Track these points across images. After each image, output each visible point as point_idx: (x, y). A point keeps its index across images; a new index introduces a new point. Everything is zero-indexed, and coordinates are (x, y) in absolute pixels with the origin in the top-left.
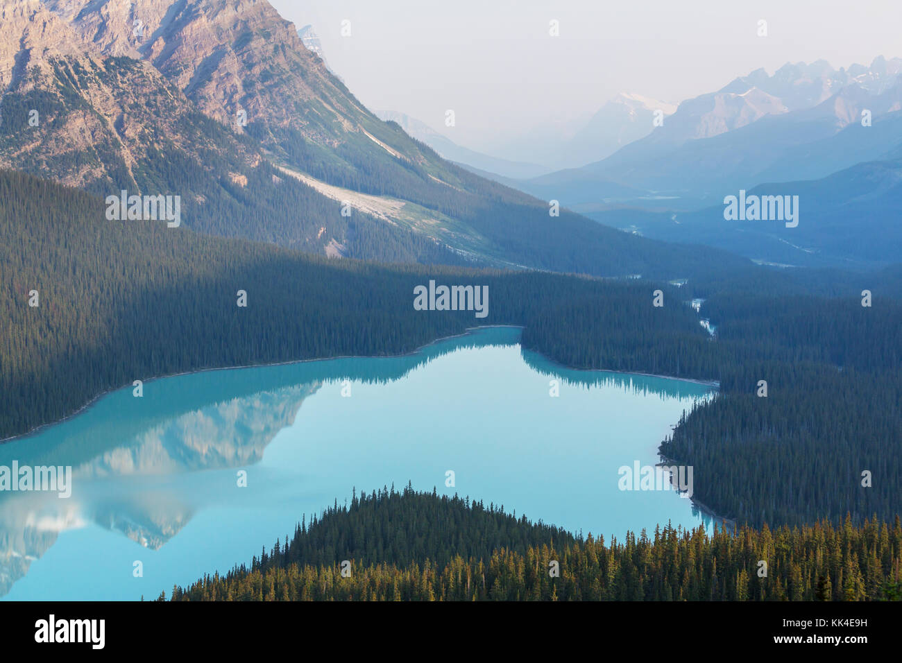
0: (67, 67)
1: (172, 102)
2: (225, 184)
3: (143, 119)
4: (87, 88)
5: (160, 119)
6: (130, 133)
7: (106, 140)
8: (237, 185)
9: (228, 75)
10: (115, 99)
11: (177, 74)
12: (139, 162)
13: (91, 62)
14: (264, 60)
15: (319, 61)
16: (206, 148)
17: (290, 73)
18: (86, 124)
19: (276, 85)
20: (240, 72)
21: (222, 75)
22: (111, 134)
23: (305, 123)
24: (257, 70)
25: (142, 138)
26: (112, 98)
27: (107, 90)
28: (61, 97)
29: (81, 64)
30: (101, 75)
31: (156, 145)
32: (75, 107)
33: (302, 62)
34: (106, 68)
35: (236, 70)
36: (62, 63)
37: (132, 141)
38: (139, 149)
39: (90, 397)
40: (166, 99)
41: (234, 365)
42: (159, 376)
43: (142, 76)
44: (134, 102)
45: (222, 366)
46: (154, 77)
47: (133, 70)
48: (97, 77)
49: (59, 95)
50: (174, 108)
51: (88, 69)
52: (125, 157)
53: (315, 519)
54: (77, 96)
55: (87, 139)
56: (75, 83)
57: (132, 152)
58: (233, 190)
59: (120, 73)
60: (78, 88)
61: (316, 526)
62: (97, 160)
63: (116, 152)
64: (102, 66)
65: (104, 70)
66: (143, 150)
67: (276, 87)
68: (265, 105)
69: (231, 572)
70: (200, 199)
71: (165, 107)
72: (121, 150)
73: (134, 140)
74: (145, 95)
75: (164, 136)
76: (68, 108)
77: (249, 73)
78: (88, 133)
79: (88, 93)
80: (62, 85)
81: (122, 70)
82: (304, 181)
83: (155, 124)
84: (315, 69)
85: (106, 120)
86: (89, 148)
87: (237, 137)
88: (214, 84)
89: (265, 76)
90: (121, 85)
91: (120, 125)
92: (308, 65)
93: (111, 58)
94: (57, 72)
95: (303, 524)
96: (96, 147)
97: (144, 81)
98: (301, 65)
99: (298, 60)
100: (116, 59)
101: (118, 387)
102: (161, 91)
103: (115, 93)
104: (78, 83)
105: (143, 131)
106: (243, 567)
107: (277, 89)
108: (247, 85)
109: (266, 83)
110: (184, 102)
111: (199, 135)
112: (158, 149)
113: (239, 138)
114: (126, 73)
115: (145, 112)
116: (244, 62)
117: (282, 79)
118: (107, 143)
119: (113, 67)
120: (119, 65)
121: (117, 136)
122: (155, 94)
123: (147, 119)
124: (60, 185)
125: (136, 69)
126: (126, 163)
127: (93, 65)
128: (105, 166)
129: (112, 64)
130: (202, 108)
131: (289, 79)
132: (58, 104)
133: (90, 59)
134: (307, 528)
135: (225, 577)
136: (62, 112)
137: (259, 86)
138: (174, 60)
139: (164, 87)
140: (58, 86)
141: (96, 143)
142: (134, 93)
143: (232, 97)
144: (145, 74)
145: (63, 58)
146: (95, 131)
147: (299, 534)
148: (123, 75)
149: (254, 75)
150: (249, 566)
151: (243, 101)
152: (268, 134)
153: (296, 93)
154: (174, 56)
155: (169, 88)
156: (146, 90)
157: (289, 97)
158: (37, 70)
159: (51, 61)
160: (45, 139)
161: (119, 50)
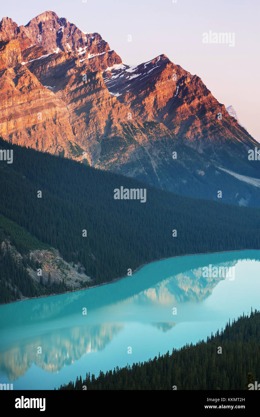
0: (128, 126)
1: (172, 140)
2: (195, 175)
3: (160, 148)
4: (136, 135)
5: (167, 148)
6: (155, 154)
7: (144, 157)
8: (200, 175)
9: (196, 128)
10: (148, 140)
11: (175, 128)
12: (158, 166)
13: (138, 124)
14: (212, 121)
15: (235, 121)
16: (187, 160)
17: (223, 126)
18: (136, 150)
19: (217, 132)
20: (201, 127)
21: (193, 128)
22: (146, 154)
23: (230, 148)
24: (208, 125)
25: (160, 155)
26: (147, 139)
27: (144, 136)
28: (126, 139)
29: (134, 125)
30: (142, 129)
31: (165, 159)
32: (131, 143)
33: (228, 122)
34: (144, 126)
35: (199, 126)
36: (126, 125)
37: (155, 157)
38: (158, 160)
39: (138, 266)
40: (170, 139)
41: (199, 253)
42: (167, 257)
43: (160, 129)
44: (156, 140)
45: (194, 253)
46: (164, 130)
47: (156, 127)
48: (140, 130)
49: (125, 138)
50: (173, 143)
51: (137, 127)
52: (153, 164)
53: (235, 321)
54: (132, 138)
55: (137, 156)
56: (131, 133)
57: (156, 162)
58: (199, 177)
59: (150, 129)
60: (133, 135)
61: (235, 324)
62: (141, 165)
63: (149, 162)
64: (142, 125)
65: (143, 127)
66: (160, 161)
67: (217, 133)
68: (212, 141)
69: (198, 343)
70: (185, 182)
71: (169, 142)
72: (151, 161)
73: (156, 157)
74: (161, 137)
75: (169, 155)
76: (129, 144)
77: (205, 127)
78: (137, 154)
79: (137, 137)
80: (126, 134)
81: (151, 127)
82: (229, 173)
83: (165, 150)
84: (234, 124)
85: (144, 148)
86: (137, 161)
87: (200, 154)
88: (190, 132)
89: (212, 128)
90: (150, 134)
91: (150, 150)
92: (230, 123)
93: (147, 122)
94: (124, 129)
95: (229, 323)
96: (141, 160)
97: (160, 131)
98: (228, 123)
99: (226, 120)
100: (148, 123)
101: (150, 262)
102: (168, 135)
103: (148, 137)
104: (133, 133)
105: (160, 153)
106: (203, 341)
107: (217, 134)
108: (204, 132)
109: (212, 131)
110: (177, 140)
111: (184, 154)
112: (166, 160)
113: (201, 155)
114: (153, 128)
115: (161, 145)
116: (203, 122)
117: (219, 129)
118: (145, 159)
119: (147, 126)
120: (150, 125)
121: (149, 155)
122: (165, 137)
123: (162, 148)
124: (125, 176)
125: (157, 126)
126: (153, 166)
127: (139, 125)
128: (144, 168)
129: (147, 124)
130: (185, 142)
131: (222, 129)
132: (124, 142)
133: (137, 123)
134: (231, 325)
135: (195, 345)
136: (126, 145)
137: (209, 132)
138: (173, 122)
139: (169, 134)
140: (124, 134)
141: (140, 158)
142: (156, 137)
143: (198, 137)
144: (161, 128)
145: (126, 123)
146: (140, 153)
147: (228, 327)
148: (151, 129)
149: (207, 128)
150: (205, 341)
151: (203, 139)
152: (214, 153)
153: (226, 135)
154: (173, 121)
155: (171, 134)
156: (161, 135)
157: (222, 137)
158: (116, 128)
159: (121, 124)
160: (119, 157)
161: (150, 118)
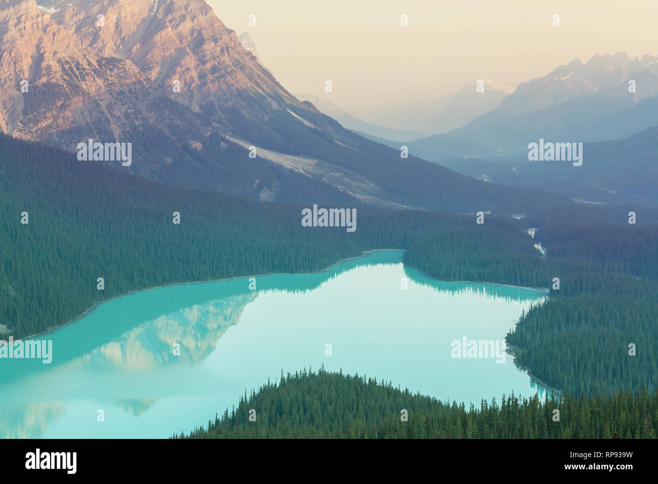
0: (71, 65)
1: (147, 89)
2: (187, 149)
3: (126, 102)
4: (85, 80)
5: (139, 102)
6: (117, 113)
7: (100, 118)
8: (195, 149)
9: (188, 69)
10: (106, 88)
11: (151, 69)
12: (124, 133)
13: (88, 61)
14: (214, 58)
15: (254, 58)
16: (172, 123)
17: (233, 67)
18: (85, 106)
19: (222, 76)
20: (196, 67)
21: (183, 69)
22: (103, 113)
23: (245, 104)
24: (208, 66)
25: (127, 116)
26: (103, 87)
27: (100, 81)
28: (66, 87)
29: (81, 63)
30: (95, 71)
31: (136, 121)
32: (77, 94)
33: (241, 59)
34: (99, 65)
35: (193, 66)
36: (67, 62)
37: (119, 119)
38: (124, 124)
39: (90, 306)
40: (143, 88)
41: (194, 280)
42: (140, 289)
43: (125, 71)
44: (120, 90)
45: (185, 282)
46: (134, 72)
47: (118, 67)
48: (92, 72)
49: (65, 86)
50: (149, 94)
51: (86, 67)
52: (114, 130)
53: (254, 393)
54: (78, 86)
55: (86, 117)
56: (77, 78)
57: (119, 127)
58: (193, 153)
60: (78, 80)
61: (255, 398)
62: (93, 132)
63: (107, 127)
64: (95, 64)
65: (97, 67)
66: (127, 125)
67: (222, 78)
68: (214, 91)
69: (193, 432)
70: (169, 160)
71: (143, 93)
72: (110, 125)
73: (120, 118)
74: (127, 85)
75: (142, 115)
76: (72, 95)
77: (202, 68)
78: (86, 113)
79: (86, 84)
80: (67, 78)
81: (111, 67)
82: (244, 146)
83: (135, 106)
84: (250, 64)
85: (99, 103)
86: (87, 124)
87: (195, 114)
88: (177, 76)
89: (214, 70)
90: (110, 78)
91: (110, 107)
92: (245, 61)
93: (103, 58)
94: (63, 69)
95: (245, 397)
96: (93, 123)
97: (127, 74)
98: (241, 61)
99: (238, 57)
100: (106, 59)
101: (110, 298)
102: (139, 82)
103: (105, 84)
104: (79, 77)
105: (126, 112)
106: (201, 429)
107: (223, 79)
108: (202, 76)
109: (215, 75)
110: (156, 90)
111: (167, 112)
112: (137, 124)
113: (197, 115)
114: (114, 69)
115: (128, 97)
116: (199, 60)
117: (226, 72)
118: (100, 120)
119: (104, 65)
120: (108, 64)
121: (107, 114)
122: (135, 84)
123: (129, 103)
124: (67, 151)
125: (120, 66)
126: (114, 134)
127: (90, 64)
128: (99, 137)
129: (103, 62)
130: (169, 94)
131: (232, 71)
132: (64, 93)
133: (87, 60)
134: (248, 399)
135: (189, 436)
136: (67, 98)
137: (210, 77)
138: (148, 59)
139: (141, 79)
140: (64, 79)
141: (92, 120)
142: (119, 83)
143: (191, 85)
144: (127, 69)
145: (68, 59)
146: (92, 112)
147: (242, 403)
148: (111, 70)
149: (206, 69)
150: (206, 428)
151: (199, 87)
152: (218, 112)
153: (237, 82)
154: (148, 56)
155: (144, 79)
156: (128, 81)
157: (232, 84)
158: (49, 68)
159: (59, 61)
160: (55, 118)
161: (108, 53)
